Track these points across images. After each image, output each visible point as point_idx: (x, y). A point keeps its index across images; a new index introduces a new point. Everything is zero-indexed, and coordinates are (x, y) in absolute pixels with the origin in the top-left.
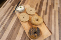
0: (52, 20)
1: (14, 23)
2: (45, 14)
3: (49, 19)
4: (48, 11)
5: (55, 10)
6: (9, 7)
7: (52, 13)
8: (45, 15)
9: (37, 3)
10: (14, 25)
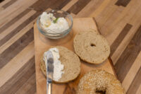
6: (23, 10)
9: (127, 21)
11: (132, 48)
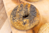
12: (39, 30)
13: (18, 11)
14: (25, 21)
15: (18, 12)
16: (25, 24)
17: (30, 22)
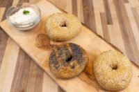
0: (134, 37)
1: (16, 74)
2: (109, 22)
3: (126, 35)
4: (113, 12)
5: (134, 6)
7: (127, 17)
8: (109, 26)
10: (15, 78)
11: (87, 9)
12: (93, 69)
13: (57, 55)
14: (72, 64)
15: (59, 57)
16: (73, 67)
17: (79, 62)
